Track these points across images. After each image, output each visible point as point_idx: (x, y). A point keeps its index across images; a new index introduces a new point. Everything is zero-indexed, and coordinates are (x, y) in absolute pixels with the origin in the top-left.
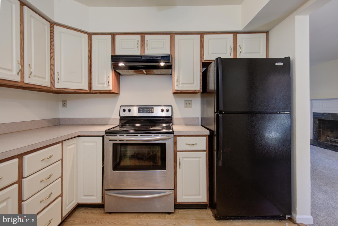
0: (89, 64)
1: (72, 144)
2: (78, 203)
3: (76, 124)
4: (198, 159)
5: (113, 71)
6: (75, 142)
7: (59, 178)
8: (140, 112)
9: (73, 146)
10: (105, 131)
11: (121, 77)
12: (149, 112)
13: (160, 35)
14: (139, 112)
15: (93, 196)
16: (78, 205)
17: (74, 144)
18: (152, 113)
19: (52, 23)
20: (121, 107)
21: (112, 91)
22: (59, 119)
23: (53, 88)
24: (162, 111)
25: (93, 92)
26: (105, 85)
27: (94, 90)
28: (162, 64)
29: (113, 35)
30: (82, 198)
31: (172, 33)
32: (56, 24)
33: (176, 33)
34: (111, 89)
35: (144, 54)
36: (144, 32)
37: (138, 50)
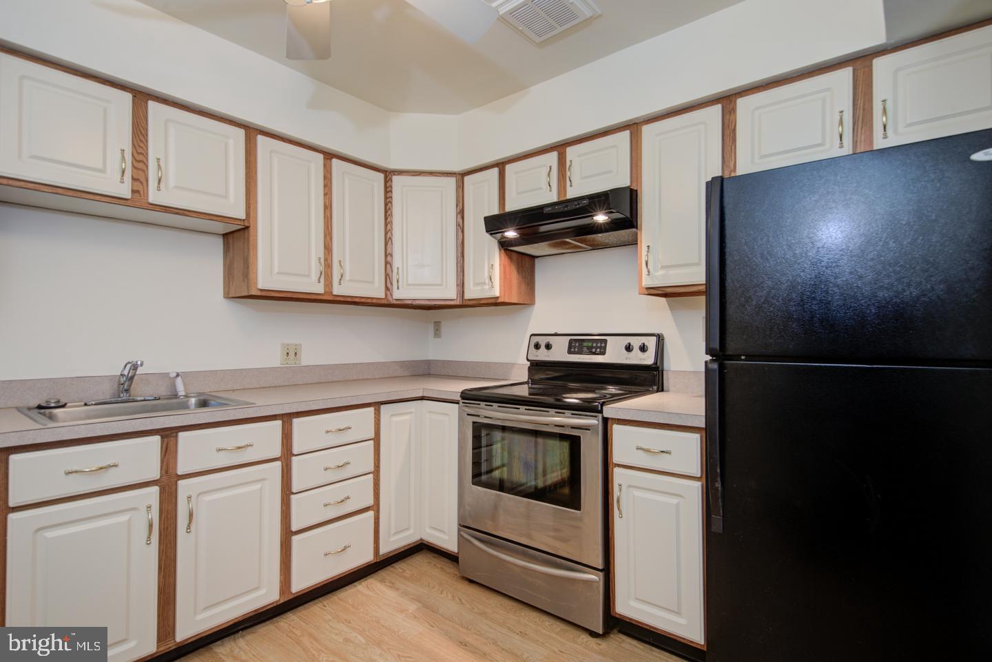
0: (460, 241)
1: (403, 412)
2: (421, 540)
3: (454, 374)
4: (674, 501)
5: (503, 251)
6: (413, 410)
7: (369, 473)
8: (573, 350)
9: (407, 417)
10: (462, 393)
11: (536, 260)
12: (594, 350)
13: (605, 136)
14: (570, 352)
15: (444, 532)
16: (422, 543)
17: (411, 413)
18: (603, 353)
19: (390, 173)
20: (532, 337)
21: (500, 300)
22: (428, 363)
23: (391, 299)
24: (629, 348)
25: (468, 303)
26: (487, 287)
27: (469, 300)
28: (601, 218)
29: (501, 167)
30: (428, 530)
31: (636, 123)
32: (396, 173)
33: (648, 120)
34: (497, 294)
35: (565, 199)
36: (567, 139)
37: (550, 191)
